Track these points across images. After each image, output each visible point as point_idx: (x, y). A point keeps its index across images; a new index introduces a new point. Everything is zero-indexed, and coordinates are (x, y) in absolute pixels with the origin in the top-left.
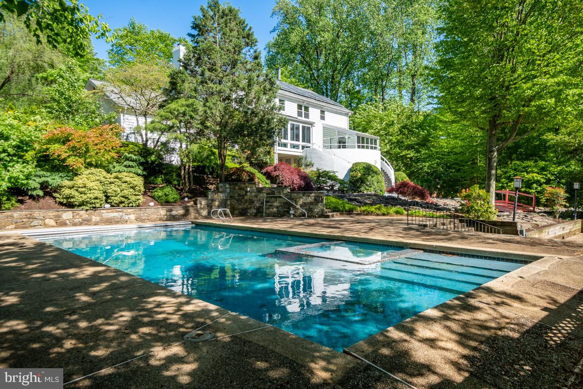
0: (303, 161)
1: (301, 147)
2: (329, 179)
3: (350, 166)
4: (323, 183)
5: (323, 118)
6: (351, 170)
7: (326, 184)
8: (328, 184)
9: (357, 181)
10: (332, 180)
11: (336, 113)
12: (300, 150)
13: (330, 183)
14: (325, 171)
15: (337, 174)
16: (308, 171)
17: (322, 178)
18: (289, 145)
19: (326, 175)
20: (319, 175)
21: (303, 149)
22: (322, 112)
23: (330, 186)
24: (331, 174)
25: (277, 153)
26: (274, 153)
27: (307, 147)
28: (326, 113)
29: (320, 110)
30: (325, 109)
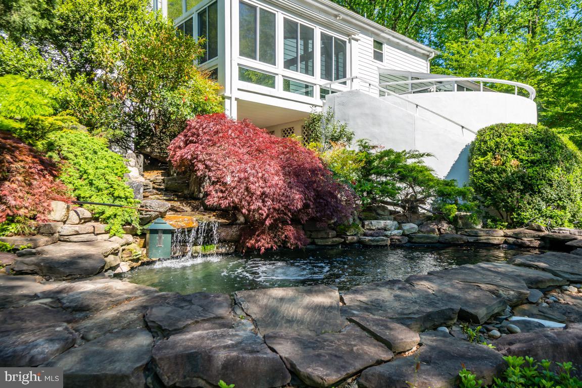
0: (320, 128)
1: (317, 91)
2: (402, 178)
3: (470, 138)
4: (384, 192)
5: (378, 56)
6: (471, 151)
7: (392, 195)
8: (400, 196)
9: (508, 185)
10: (416, 181)
11: (406, 50)
12: (316, 99)
13: (404, 190)
14: (388, 153)
15: (427, 162)
16: (329, 154)
17: (379, 174)
18: (279, 82)
19: (393, 165)
20: (367, 168)
21: (322, 97)
22: (378, 44)
23: (406, 201)
24: (410, 162)
25: (233, 99)
26: (224, 98)
27: (333, 92)
28: (385, 46)
29: (372, 39)
30: (384, 38)
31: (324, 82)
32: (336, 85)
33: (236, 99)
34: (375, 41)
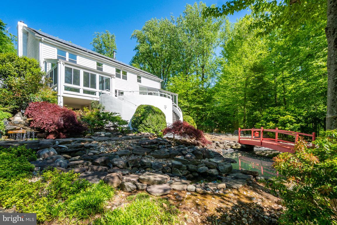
1: (98, 94)
5: (139, 81)
11: (151, 79)
18: (81, 91)
25: (61, 96)
26: (58, 96)
27: (102, 94)
28: (142, 78)
29: (136, 76)
30: (142, 75)
31: (100, 91)
32: (104, 91)
33: (62, 96)
34: (138, 76)
